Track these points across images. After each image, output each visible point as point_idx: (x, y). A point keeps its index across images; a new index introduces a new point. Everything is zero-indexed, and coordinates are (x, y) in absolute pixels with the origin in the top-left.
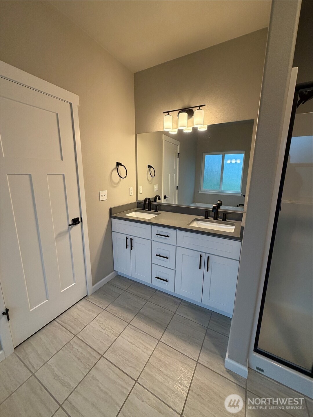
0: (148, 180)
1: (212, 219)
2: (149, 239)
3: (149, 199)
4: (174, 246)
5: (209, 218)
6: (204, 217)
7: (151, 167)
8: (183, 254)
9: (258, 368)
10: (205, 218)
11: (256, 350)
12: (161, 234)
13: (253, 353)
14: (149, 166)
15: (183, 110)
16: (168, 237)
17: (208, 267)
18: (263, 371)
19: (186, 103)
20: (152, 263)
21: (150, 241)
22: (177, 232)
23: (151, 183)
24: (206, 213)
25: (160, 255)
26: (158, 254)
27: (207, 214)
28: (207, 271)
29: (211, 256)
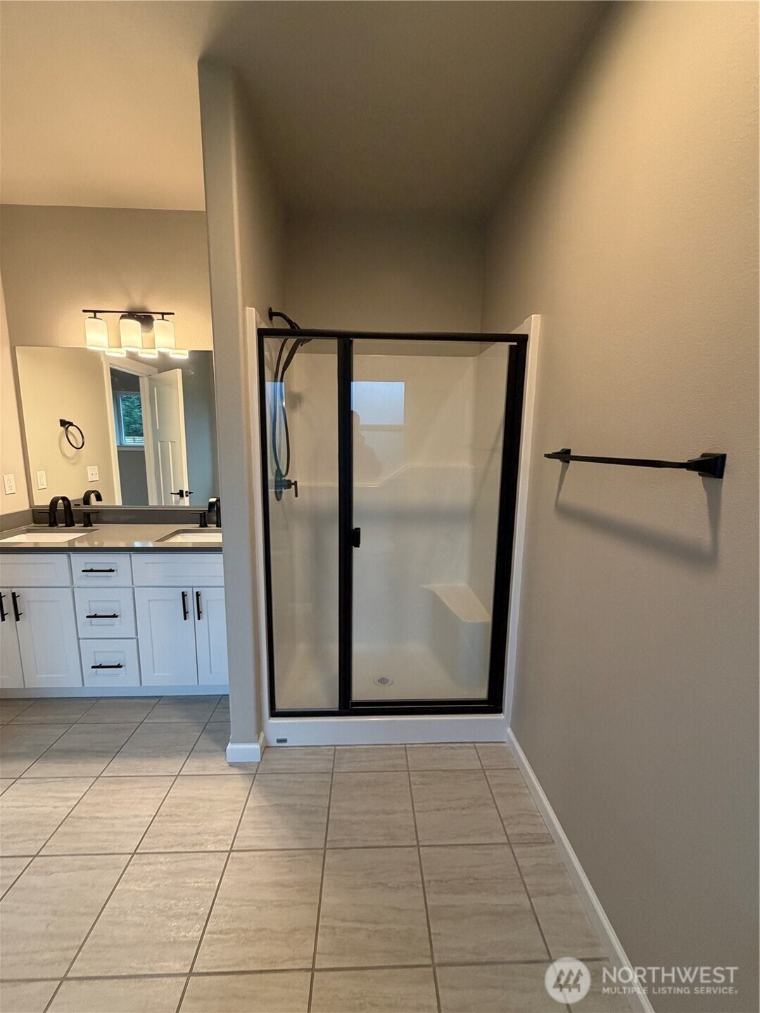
0: (64, 455)
1: (214, 527)
2: (65, 585)
3: (64, 499)
4: (128, 589)
5: (208, 525)
6: (198, 525)
7: (71, 424)
8: (149, 601)
9: (279, 741)
10: (201, 526)
11: (274, 713)
12: (94, 569)
13: (269, 719)
14: (64, 423)
15: (130, 314)
16: (113, 571)
17: (199, 613)
18: (285, 741)
19: (137, 301)
20: (79, 639)
21: (69, 590)
22: (132, 557)
23: (75, 464)
24: (201, 516)
25: (98, 614)
26: (93, 614)
27: (203, 518)
28: (199, 619)
29: (203, 591)
